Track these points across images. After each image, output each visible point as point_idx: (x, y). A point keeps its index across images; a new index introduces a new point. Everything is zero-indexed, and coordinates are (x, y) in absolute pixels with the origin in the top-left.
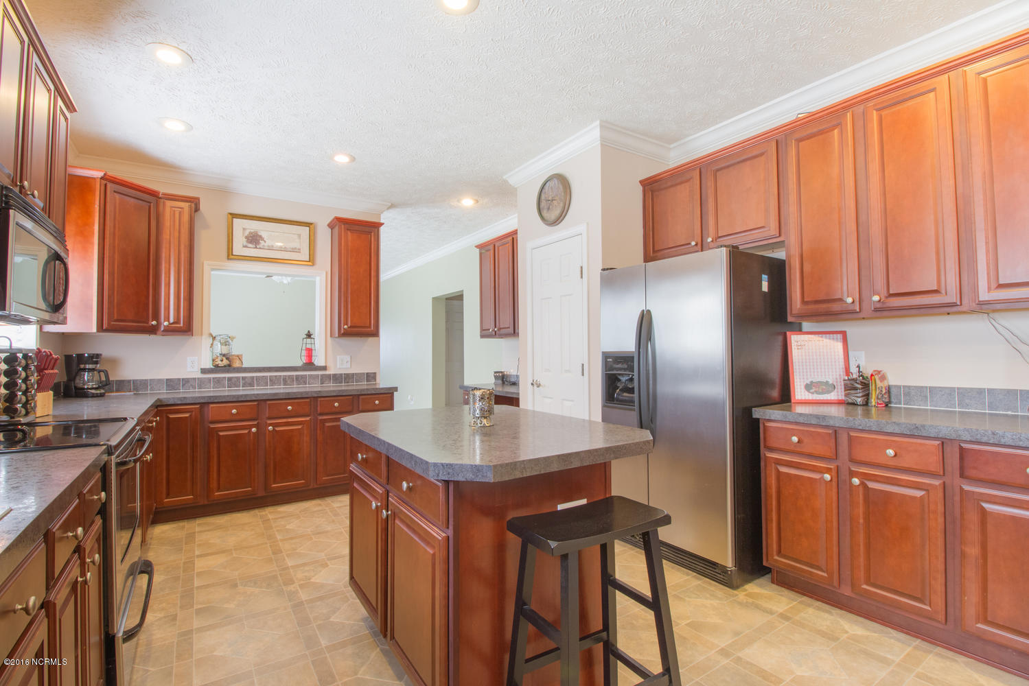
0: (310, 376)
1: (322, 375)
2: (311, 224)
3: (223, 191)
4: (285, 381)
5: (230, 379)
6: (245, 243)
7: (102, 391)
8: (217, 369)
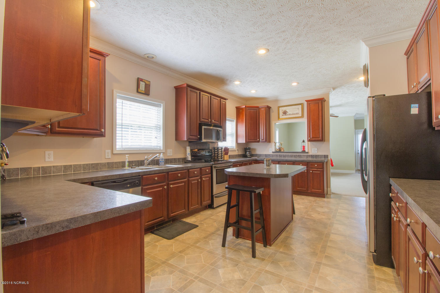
0: (303, 155)
1: (307, 155)
2: (302, 104)
3: (276, 101)
4: (295, 156)
5: (279, 155)
6: (283, 114)
7: (250, 156)
8: (276, 152)
